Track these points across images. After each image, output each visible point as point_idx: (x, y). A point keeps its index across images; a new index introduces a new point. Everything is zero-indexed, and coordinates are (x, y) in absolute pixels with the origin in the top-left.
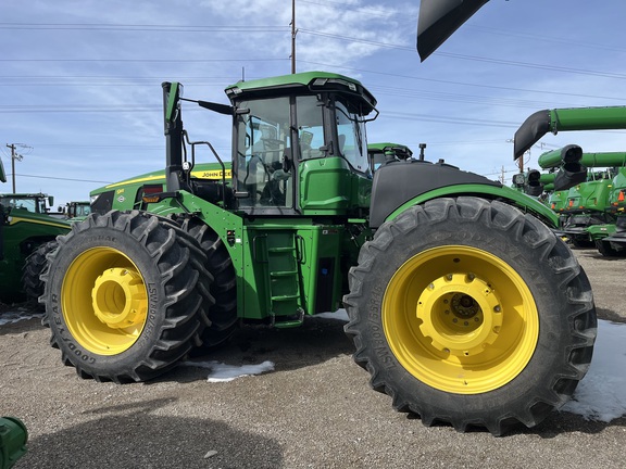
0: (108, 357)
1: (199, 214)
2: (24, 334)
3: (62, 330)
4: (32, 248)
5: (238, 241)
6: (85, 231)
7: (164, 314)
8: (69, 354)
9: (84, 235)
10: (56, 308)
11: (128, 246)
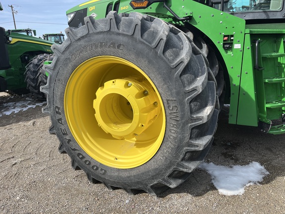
0: (119, 170)
1: (190, 18)
2: (32, 122)
3: (69, 141)
4: (29, 59)
5: (237, 46)
6: (83, 37)
7: (187, 135)
8: (79, 162)
9: (82, 42)
10: (60, 119)
11: (139, 54)
